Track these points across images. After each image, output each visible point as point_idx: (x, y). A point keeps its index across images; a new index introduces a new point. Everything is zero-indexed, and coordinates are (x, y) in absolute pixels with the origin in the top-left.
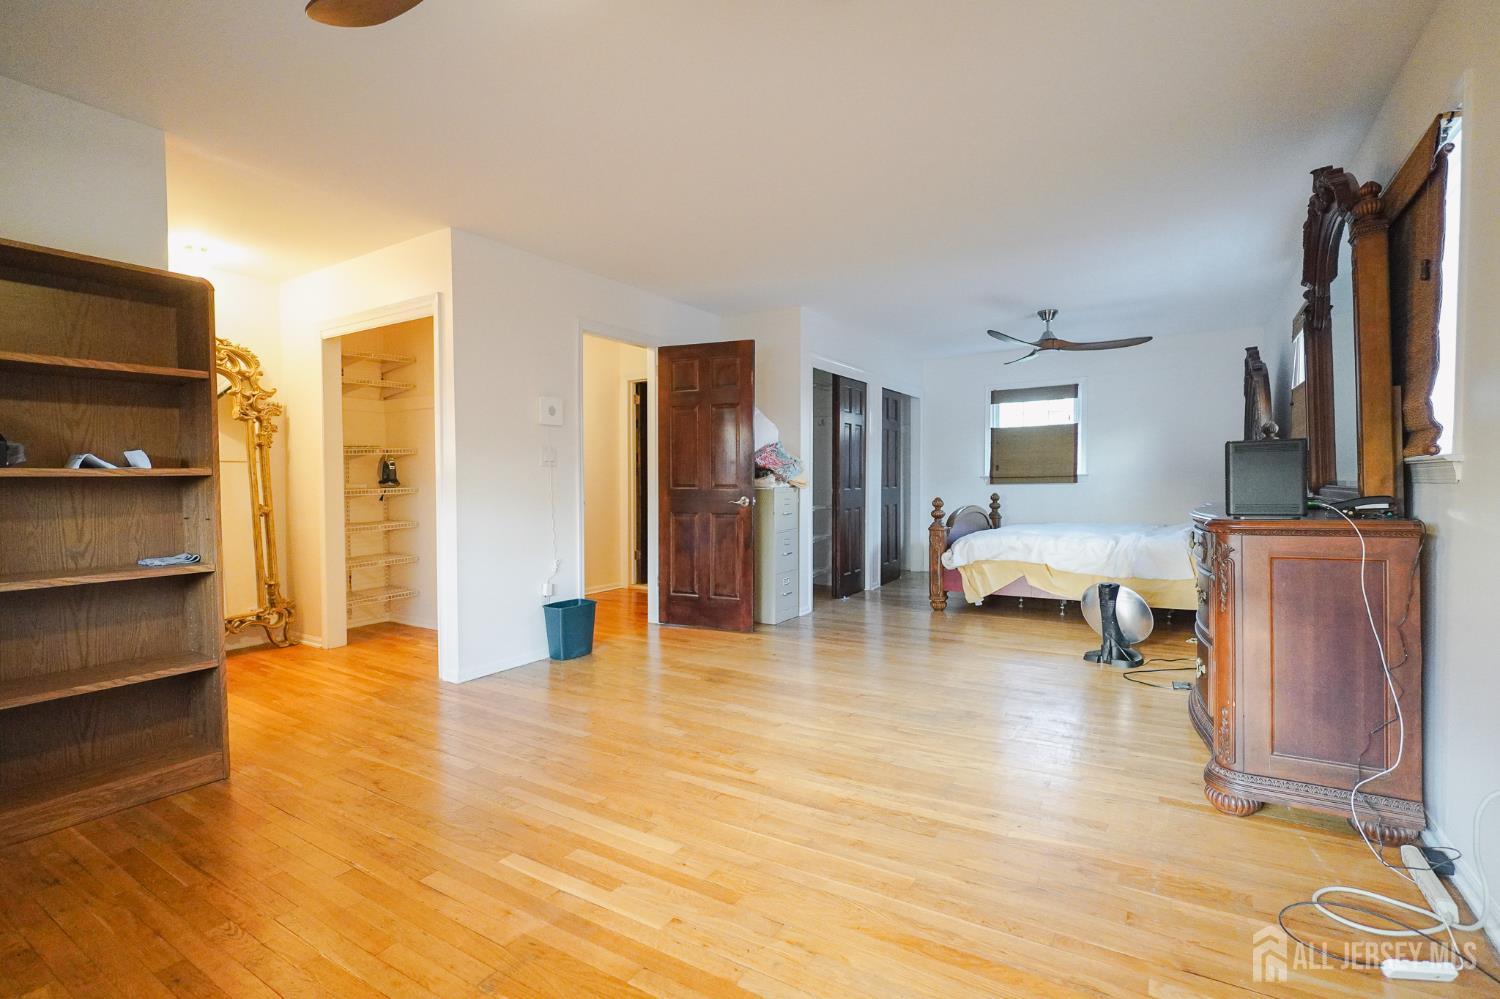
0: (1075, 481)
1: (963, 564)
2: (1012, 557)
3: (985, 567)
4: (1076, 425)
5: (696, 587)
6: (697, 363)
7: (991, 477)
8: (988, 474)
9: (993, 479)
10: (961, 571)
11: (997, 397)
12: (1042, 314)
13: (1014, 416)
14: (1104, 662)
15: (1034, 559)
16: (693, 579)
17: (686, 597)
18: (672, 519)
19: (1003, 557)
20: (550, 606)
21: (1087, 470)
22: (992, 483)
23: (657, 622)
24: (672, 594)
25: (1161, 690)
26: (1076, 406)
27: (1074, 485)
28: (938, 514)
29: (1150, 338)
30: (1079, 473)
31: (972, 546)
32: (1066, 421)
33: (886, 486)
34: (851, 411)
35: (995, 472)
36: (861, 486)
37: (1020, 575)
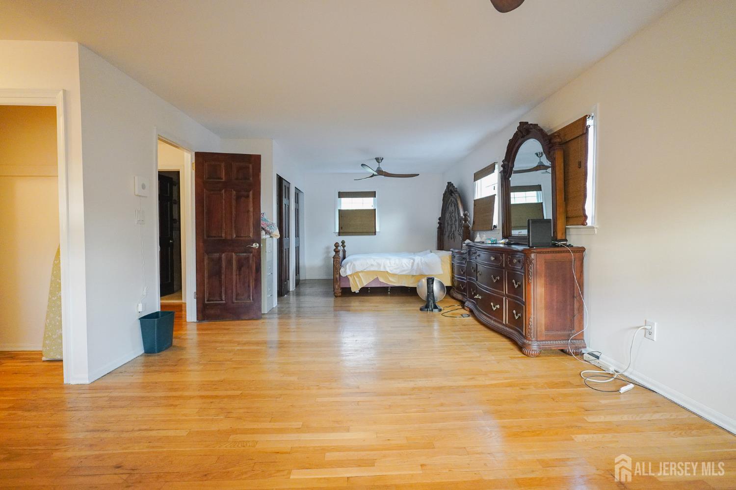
0: (375, 234)
1: (350, 274)
2: (372, 269)
3: (360, 274)
4: (375, 210)
5: (223, 297)
6: (223, 165)
7: (339, 233)
8: (337, 231)
9: (340, 234)
10: (349, 277)
11: (342, 195)
12: (377, 159)
13: (348, 204)
14: (430, 311)
15: (382, 269)
16: (221, 292)
17: (216, 303)
18: (206, 257)
19: (368, 269)
20: (141, 318)
21: (380, 230)
22: (339, 235)
23: (195, 320)
24: (206, 302)
25: (456, 318)
26: (374, 200)
27: (375, 236)
28: (337, 250)
29: (418, 175)
30: (377, 230)
31: (354, 265)
32: (371, 207)
33: (296, 237)
34: (285, 198)
35: (341, 230)
36: (289, 237)
37: (375, 277)
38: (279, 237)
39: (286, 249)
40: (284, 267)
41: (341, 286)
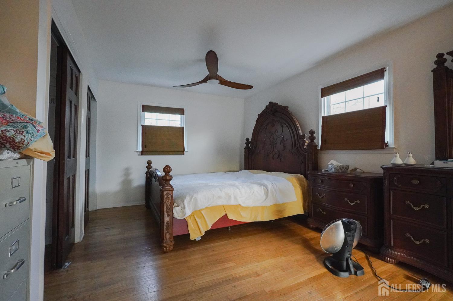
0: (184, 154)
1: (189, 214)
2: (220, 202)
3: (202, 212)
4: (183, 128)
7: (142, 151)
8: (140, 149)
9: (143, 153)
10: (188, 219)
11: (146, 108)
15: (233, 202)
19: (214, 204)
22: (142, 155)
26: (182, 118)
29: (252, 87)
30: (186, 150)
31: (196, 200)
32: (177, 125)
33: (86, 157)
34: (71, 88)
35: (144, 148)
36: (75, 156)
37: (223, 214)
38: (52, 158)
39: (69, 178)
40: (65, 198)
41: (174, 235)
